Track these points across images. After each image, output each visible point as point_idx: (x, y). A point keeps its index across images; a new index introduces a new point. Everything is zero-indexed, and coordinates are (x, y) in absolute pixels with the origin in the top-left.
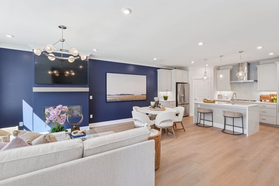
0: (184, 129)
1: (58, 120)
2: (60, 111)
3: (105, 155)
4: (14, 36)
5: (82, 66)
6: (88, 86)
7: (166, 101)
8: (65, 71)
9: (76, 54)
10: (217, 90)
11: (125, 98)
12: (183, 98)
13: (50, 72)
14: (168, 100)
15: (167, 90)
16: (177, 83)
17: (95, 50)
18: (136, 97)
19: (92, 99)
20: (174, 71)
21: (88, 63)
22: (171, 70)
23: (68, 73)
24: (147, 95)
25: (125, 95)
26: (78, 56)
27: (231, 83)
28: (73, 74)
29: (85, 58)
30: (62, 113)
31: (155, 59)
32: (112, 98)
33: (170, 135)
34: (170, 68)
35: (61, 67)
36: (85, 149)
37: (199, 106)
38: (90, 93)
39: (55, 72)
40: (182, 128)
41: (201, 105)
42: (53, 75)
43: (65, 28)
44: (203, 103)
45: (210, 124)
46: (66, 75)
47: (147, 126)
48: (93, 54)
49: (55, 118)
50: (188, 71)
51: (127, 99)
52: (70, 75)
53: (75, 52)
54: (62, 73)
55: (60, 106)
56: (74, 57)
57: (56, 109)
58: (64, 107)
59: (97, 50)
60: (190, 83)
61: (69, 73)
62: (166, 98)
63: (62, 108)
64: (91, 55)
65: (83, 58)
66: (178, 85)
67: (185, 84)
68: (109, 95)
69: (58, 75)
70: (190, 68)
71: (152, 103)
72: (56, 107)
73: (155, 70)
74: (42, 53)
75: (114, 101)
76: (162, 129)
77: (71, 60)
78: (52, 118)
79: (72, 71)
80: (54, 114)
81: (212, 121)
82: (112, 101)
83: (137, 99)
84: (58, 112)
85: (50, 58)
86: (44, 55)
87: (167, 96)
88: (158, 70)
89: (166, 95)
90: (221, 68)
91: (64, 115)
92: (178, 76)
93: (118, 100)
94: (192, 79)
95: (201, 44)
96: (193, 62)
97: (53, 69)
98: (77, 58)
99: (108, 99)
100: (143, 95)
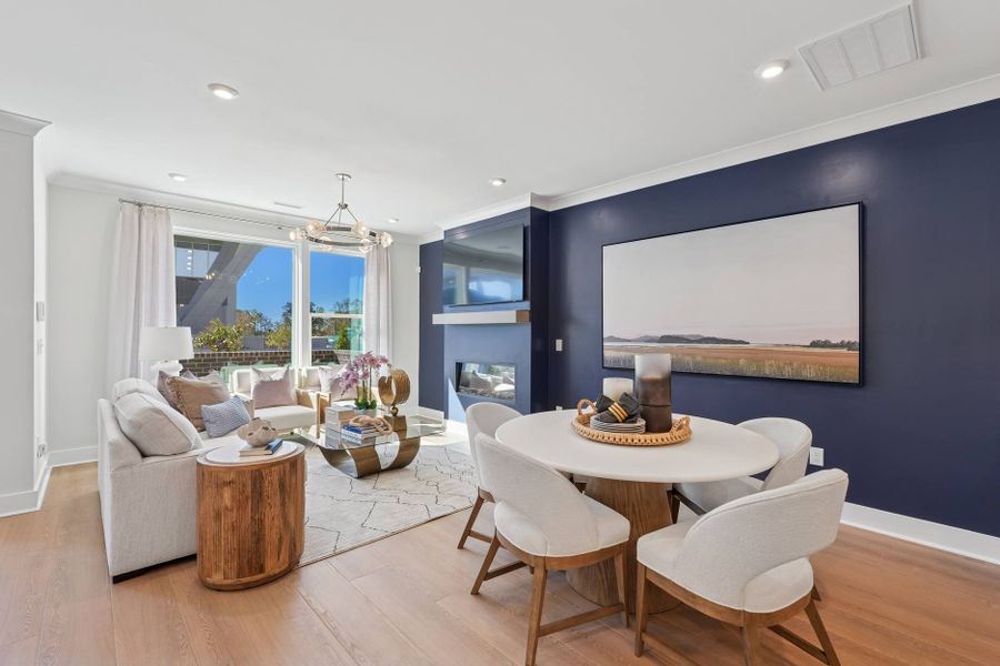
6: (529, 304)
19: (561, 349)
32: (623, 355)
68: (612, 339)
82: (622, 365)
99: (607, 354)
100: (826, 344)
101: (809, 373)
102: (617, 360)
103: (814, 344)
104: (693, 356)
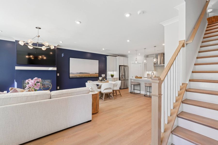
0: (120, 95)
1: (35, 87)
2: (36, 81)
3: (63, 99)
4: (2, 31)
5: (52, 52)
6: (56, 66)
7: (112, 78)
8: (38, 56)
9: (47, 45)
10: (147, 71)
11: (83, 76)
12: (124, 76)
13: (27, 57)
14: (114, 77)
15: (113, 71)
16: (120, 66)
17: (61, 42)
18: (91, 75)
19: (59, 75)
20: (118, 57)
21: (56, 51)
22: (116, 57)
23: (40, 57)
24: (99, 73)
25: (83, 73)
26: (49, 46)
27: (154, 66)
28: (45, 58)
29: (53, 47)
30: (38, 82)
31: (104, 49)
32: (73, 76)
33: (111, 98)
34: (115, 56)
35: (36, 53)
36: (52, 95)
37: (133, 81)
38: (57, 71)
39: (31, 56)
40: (120, 94)
41: (134, 80)
42: (30, 59)
43: (40, 28)
44: (135, 78)
45: (138, 92)
46: (39, 59)
47: (91, 89)
48: (59, 45)
49: (33, 85)
50: (128, 57)
51: (84, 76)
52: (42, 59)
53: (47, 44)
54: (36, 58)
55: (36, 78)
56: (46, 47)
57: (33, 80)
58: (39, 79)
59: (63, 42)
60: (129, 66)
61: (42, 58)
62: (112, 76)
63: (38, 79)
64: (58, 45)
65: (52, 48)
66: (121, 67)
67: (126, 67)
68: (71, 73)
69: (33, 58)
70: (129, 56)
71: (100, 78)
72: (33, 79)
73: (105, 56)
74: (24, 44)
75: (75, 77)
76: (105, 94)
77: (44, 48)
78: (30, 85)
79: (43, 56)
80: (32, 83)
81: (140, 90)
82: (73, 77)
83: (92, 77)
84: (35, 82)
85: (29, 47)
86: (26, 45)
87: (114, 74)
88: (107, 57)
89: (112, 74)
90: (149, 56)
91: (39, 83)
92: (121, 61)
93: (78, 76)
94: (130, 63)
95: (128, 41)
96: (129, 52)
97: (29, 55)
98: (47, 48)
99: (70, 76)
100: (96, 73)
101: (95, 76)
102: (72, 77)
103: (95, 73)
104: (84, 75)
